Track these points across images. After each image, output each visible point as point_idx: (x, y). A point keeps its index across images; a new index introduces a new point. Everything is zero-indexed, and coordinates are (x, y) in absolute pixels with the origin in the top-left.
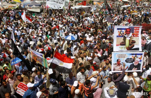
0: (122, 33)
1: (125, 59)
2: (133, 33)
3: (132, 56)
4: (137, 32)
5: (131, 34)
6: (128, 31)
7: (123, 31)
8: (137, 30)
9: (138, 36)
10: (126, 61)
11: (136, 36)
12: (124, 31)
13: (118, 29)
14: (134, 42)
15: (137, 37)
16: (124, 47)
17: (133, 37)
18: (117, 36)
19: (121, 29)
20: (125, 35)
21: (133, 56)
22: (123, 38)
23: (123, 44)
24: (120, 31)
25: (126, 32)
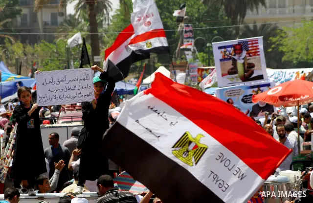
0: (227, 53)
1: (241, 97)
2: (247, 51)
3: (252, 90)
4: (255, 48)
5: (244, 53)
6: (238, 49)
7: (229, 49)
8: (254, 45)
9: (259, 55)
10: (243, 100)
11: (255, 55)
12: (231, 50)
13: (220, 48)
14: (251, 66)
15: (257, 56)
16: (236, 77)
17: (248, 58)
18: (221, 60)
19: (225, 47)
20: (235, 55)
21: (254, 91)
22: (231, 62)
23: (233, 71)
24: (223, 50)
25: (235, 51)
